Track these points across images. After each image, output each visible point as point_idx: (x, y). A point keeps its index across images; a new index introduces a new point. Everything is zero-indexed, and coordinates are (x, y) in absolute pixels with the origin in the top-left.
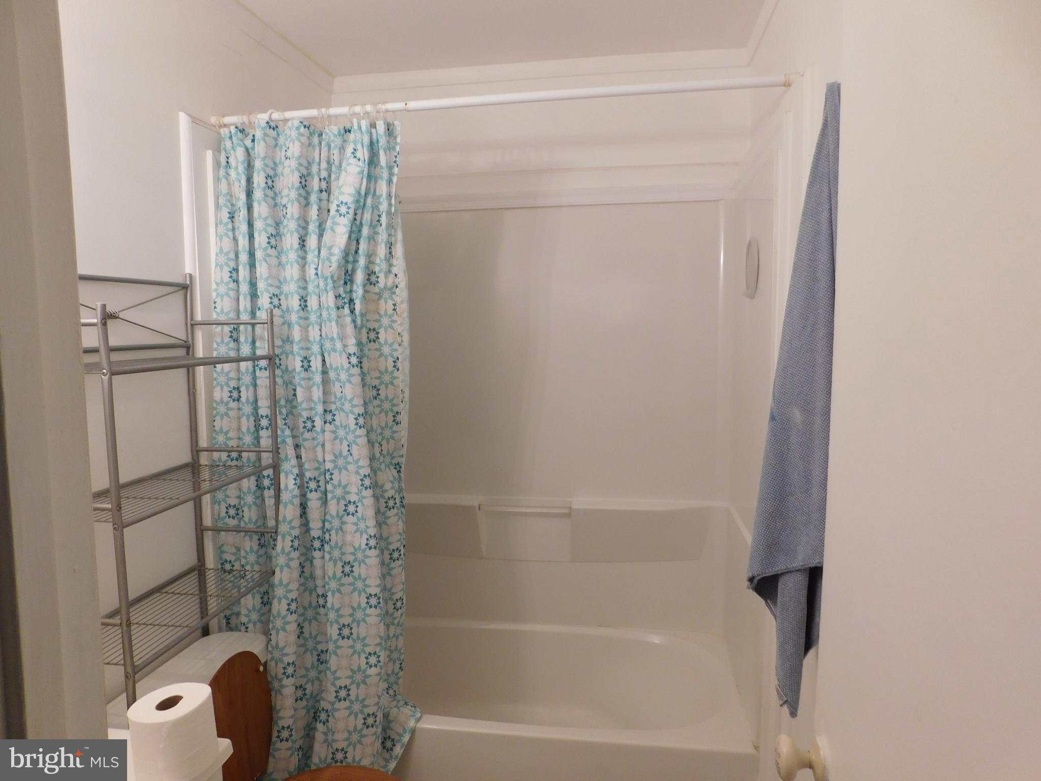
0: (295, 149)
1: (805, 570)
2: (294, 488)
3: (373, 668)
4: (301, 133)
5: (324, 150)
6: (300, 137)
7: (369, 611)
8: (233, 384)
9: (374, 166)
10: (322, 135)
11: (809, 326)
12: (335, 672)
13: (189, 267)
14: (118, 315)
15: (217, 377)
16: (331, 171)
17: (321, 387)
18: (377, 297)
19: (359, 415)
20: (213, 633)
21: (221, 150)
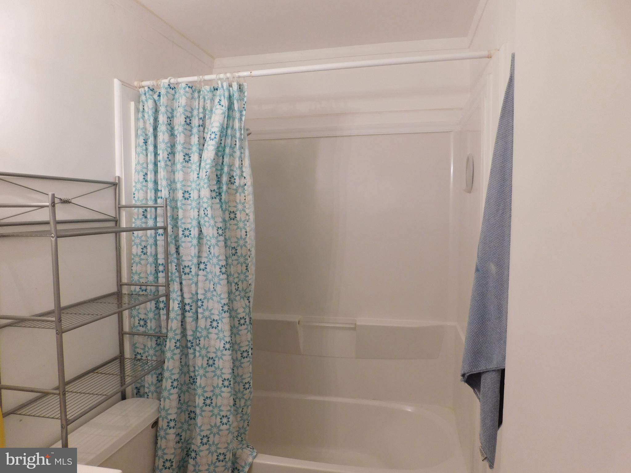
0: (183, 101)
1: (498, 370)
2: (178, 310)
3: (225, 425)
4: (186, 91)
5: (202, 101)
6: (186, 94)
7: (223, 389)
8: (144, 244)
9: (231, 110)
10: (200, 92)
11: (500, 210)
12: (200, 427)
13: (119, 172)
14: (71, 201)
15: (134, 240)
16: (206, 114)
17: (197, 247)
18: (235, 192)
19: (222, 266)
20: (129, 398)
21: (140, 101)
